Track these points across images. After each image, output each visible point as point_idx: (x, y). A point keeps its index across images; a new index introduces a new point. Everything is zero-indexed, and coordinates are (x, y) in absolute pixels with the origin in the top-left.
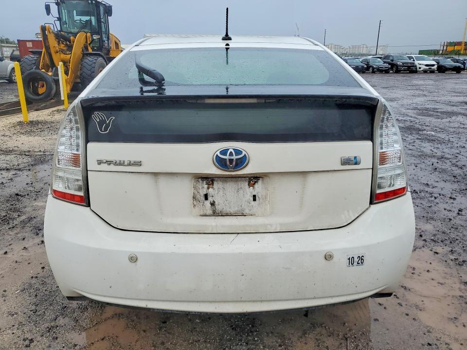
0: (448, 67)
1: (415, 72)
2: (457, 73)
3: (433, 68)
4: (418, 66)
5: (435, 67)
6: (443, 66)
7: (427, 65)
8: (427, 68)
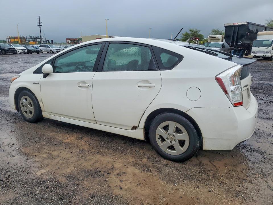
0: (33, 50)
1: (16, 53)
2: (38, 54)
3: (25, 51)
4: (17, 50)
5: (26, 51)
6: (30, 50)
7: (22, 50)
8: (23, 51)
